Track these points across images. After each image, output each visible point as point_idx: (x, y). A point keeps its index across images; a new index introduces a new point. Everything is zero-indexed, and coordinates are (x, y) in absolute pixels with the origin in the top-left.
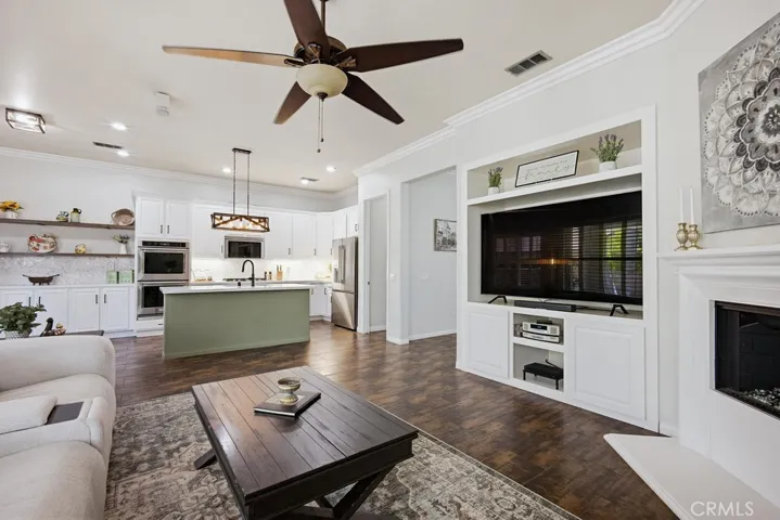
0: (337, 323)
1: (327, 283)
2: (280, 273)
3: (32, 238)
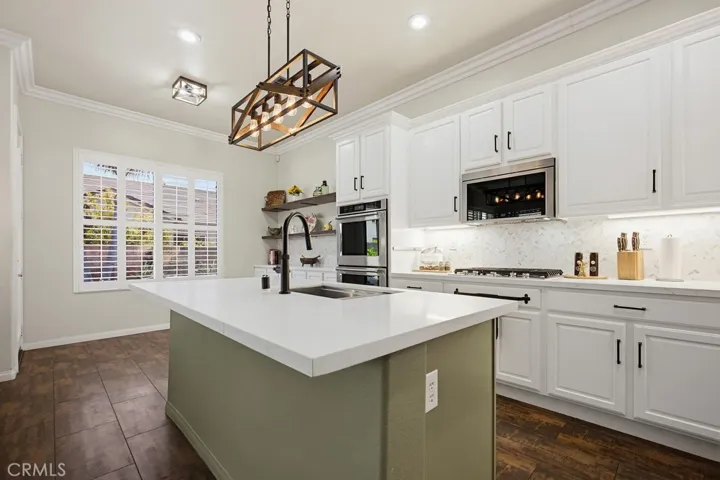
2: (630, 258)
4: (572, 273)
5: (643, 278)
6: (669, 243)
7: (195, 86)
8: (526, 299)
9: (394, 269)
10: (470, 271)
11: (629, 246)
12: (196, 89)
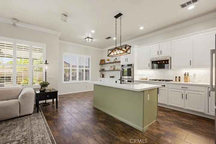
3: (111, 67)
4: (175, 81)
5: (190, 82)
6: (195, 75)
7: (90, 39)
8: (164, 86)
9: (135, 79)
10: (152, 80)
11: (187, 75)
12: (90, 40)
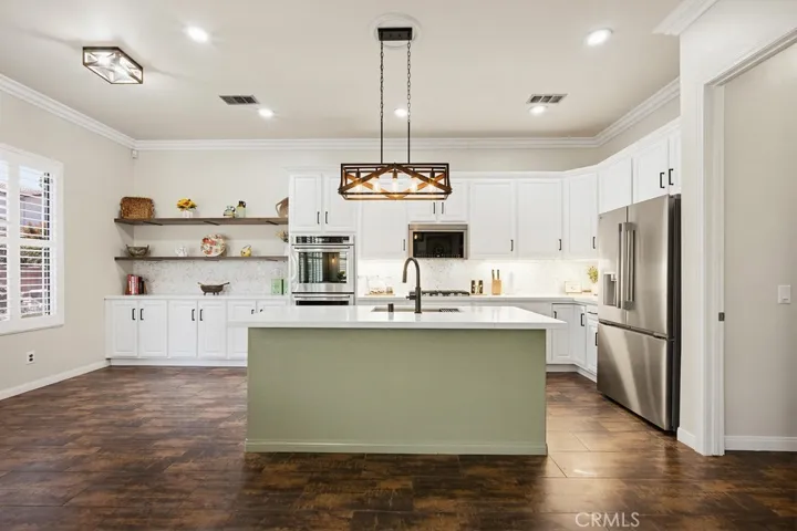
0: (607, 391)
1: (585, 304)
2: (497, 283)
3: (205, 240)
6: (511, 276)
